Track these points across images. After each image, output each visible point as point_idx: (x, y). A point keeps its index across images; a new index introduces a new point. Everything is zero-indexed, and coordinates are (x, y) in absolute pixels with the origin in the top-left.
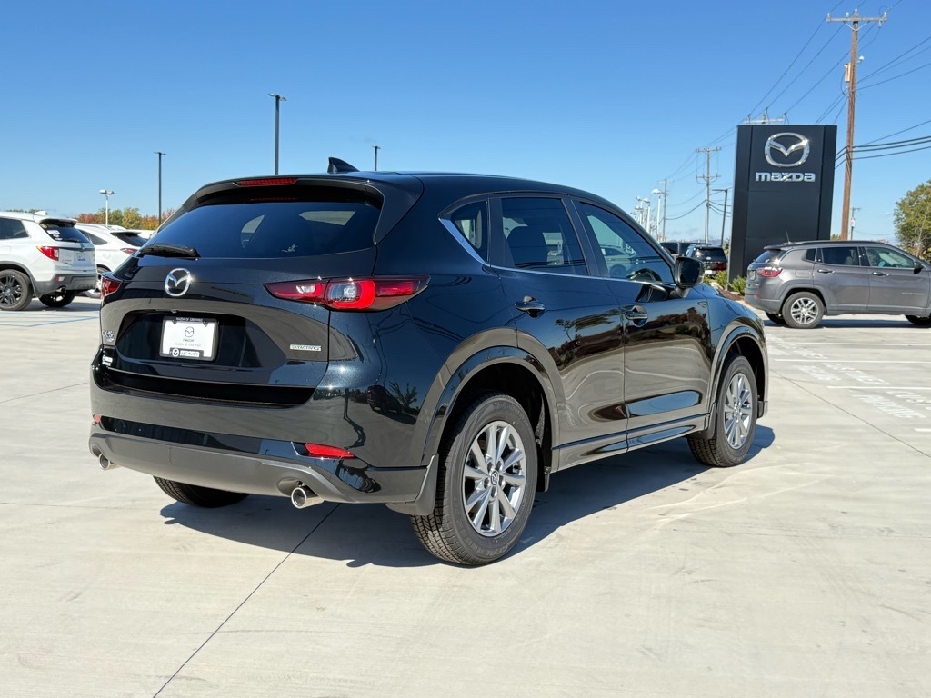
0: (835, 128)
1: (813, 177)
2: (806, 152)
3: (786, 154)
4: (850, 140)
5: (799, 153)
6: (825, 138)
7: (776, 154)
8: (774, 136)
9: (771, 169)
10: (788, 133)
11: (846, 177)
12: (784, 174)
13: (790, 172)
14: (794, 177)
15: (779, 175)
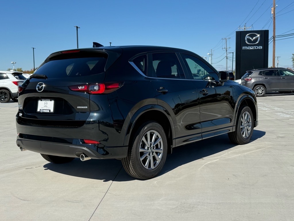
1: (261, 47)
2: (259, 39)
3: (252, 40)
4: (274, 34)
5: (256, 40)
6: (265, 34)
7: (249, 40)
8: (248, 35)
9: (248, 45)
10: (253, 33)
12: (252, 47)
13: (254, 46)
14: (255, 48)
15: (250, 47)
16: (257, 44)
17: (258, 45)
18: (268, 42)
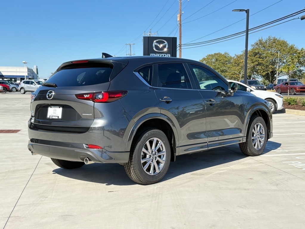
0: (176, 38)
1: (170, 56)
2: (167, 46)
3: (160, 47)
4: (180, 42)
5: (165, 47)
7: (157, 47)
9: (156, 53)
10: (160, 40)
11: (180, 55)
12: (160, 54)
13: (162, 54)
14: (163, 56)
15: (158, 55)
17: (166, 53)
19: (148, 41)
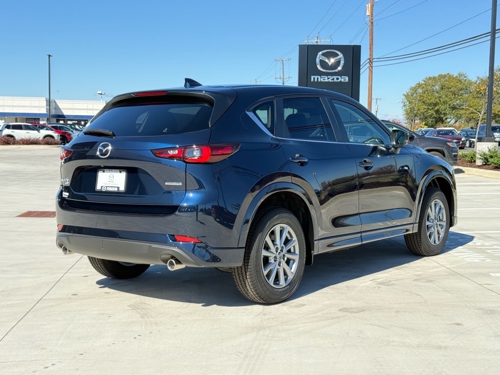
0: (359, 47)
1: (347, 79)
2: (342, 62)
3: (330, 64)
5: (338, 63)
6: (353, 54)
7: (323, 63)
8: (321, 53)
9: (321, 74)
10: (331, 50)
12: (329, 77)
13: (332, 76)
14: (335, 79)
15: (326, 77)
16: (339, 71)
17: (340, 74)
18: (359, 69)
19: (308, 54)
